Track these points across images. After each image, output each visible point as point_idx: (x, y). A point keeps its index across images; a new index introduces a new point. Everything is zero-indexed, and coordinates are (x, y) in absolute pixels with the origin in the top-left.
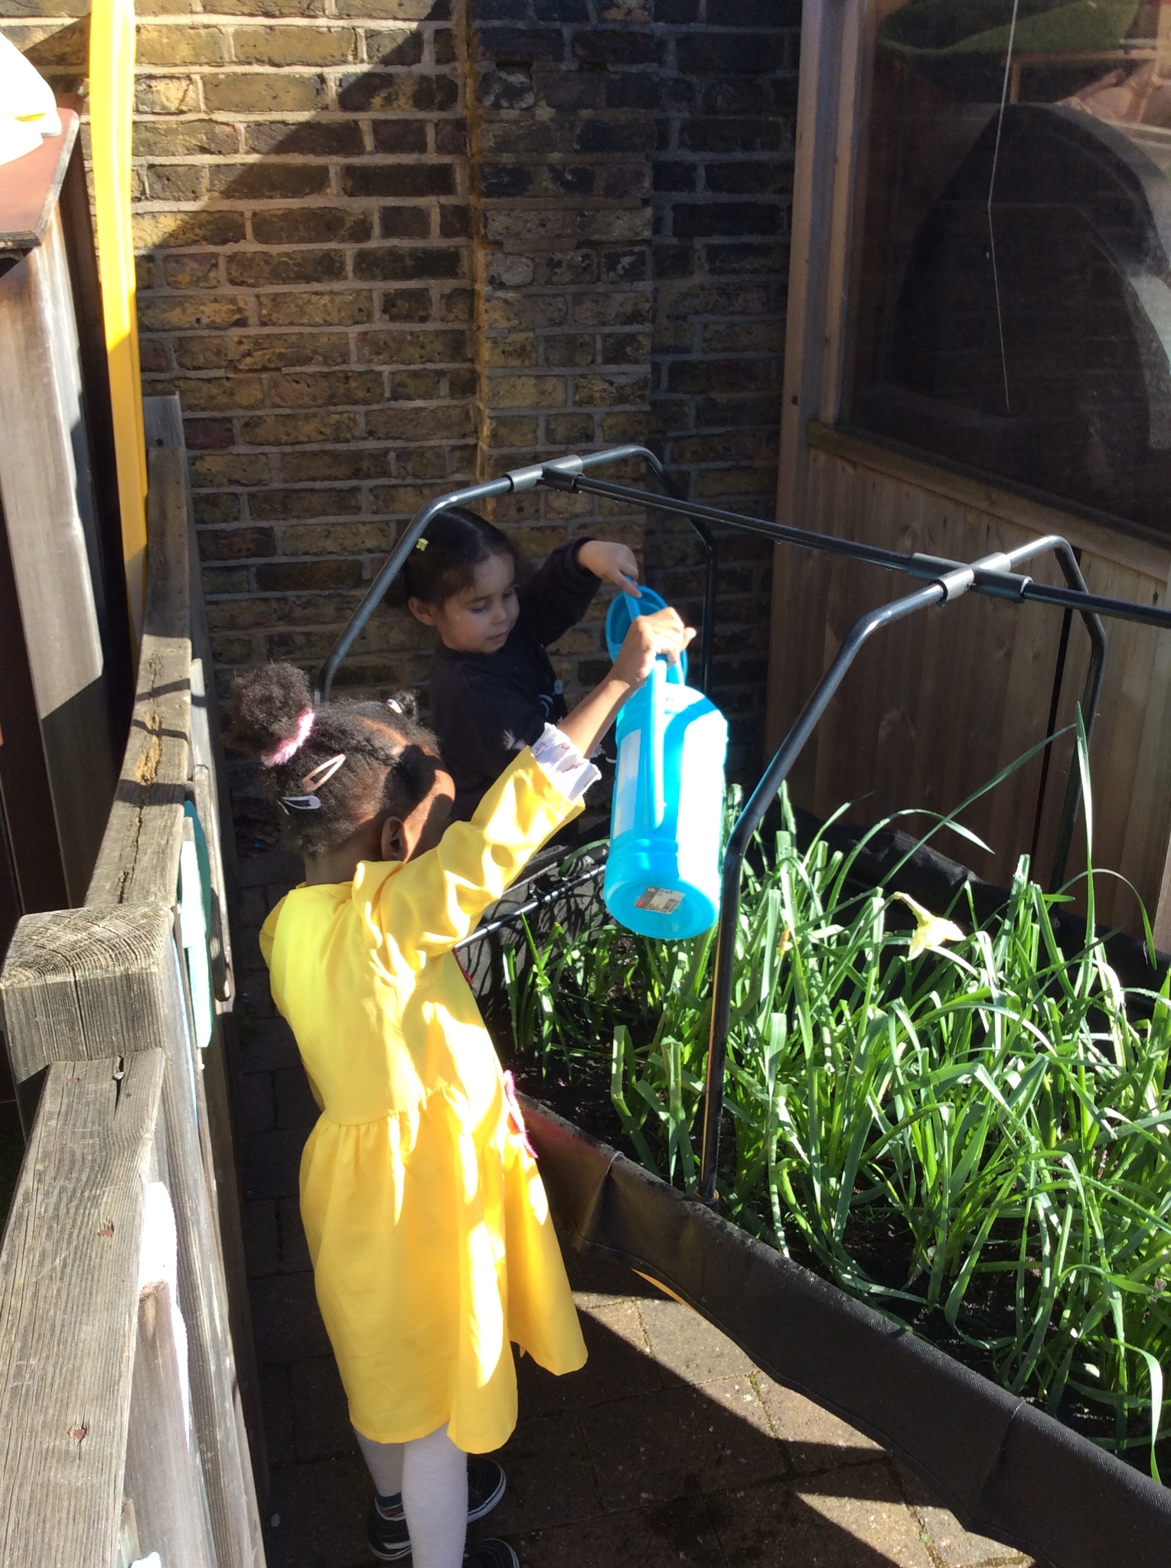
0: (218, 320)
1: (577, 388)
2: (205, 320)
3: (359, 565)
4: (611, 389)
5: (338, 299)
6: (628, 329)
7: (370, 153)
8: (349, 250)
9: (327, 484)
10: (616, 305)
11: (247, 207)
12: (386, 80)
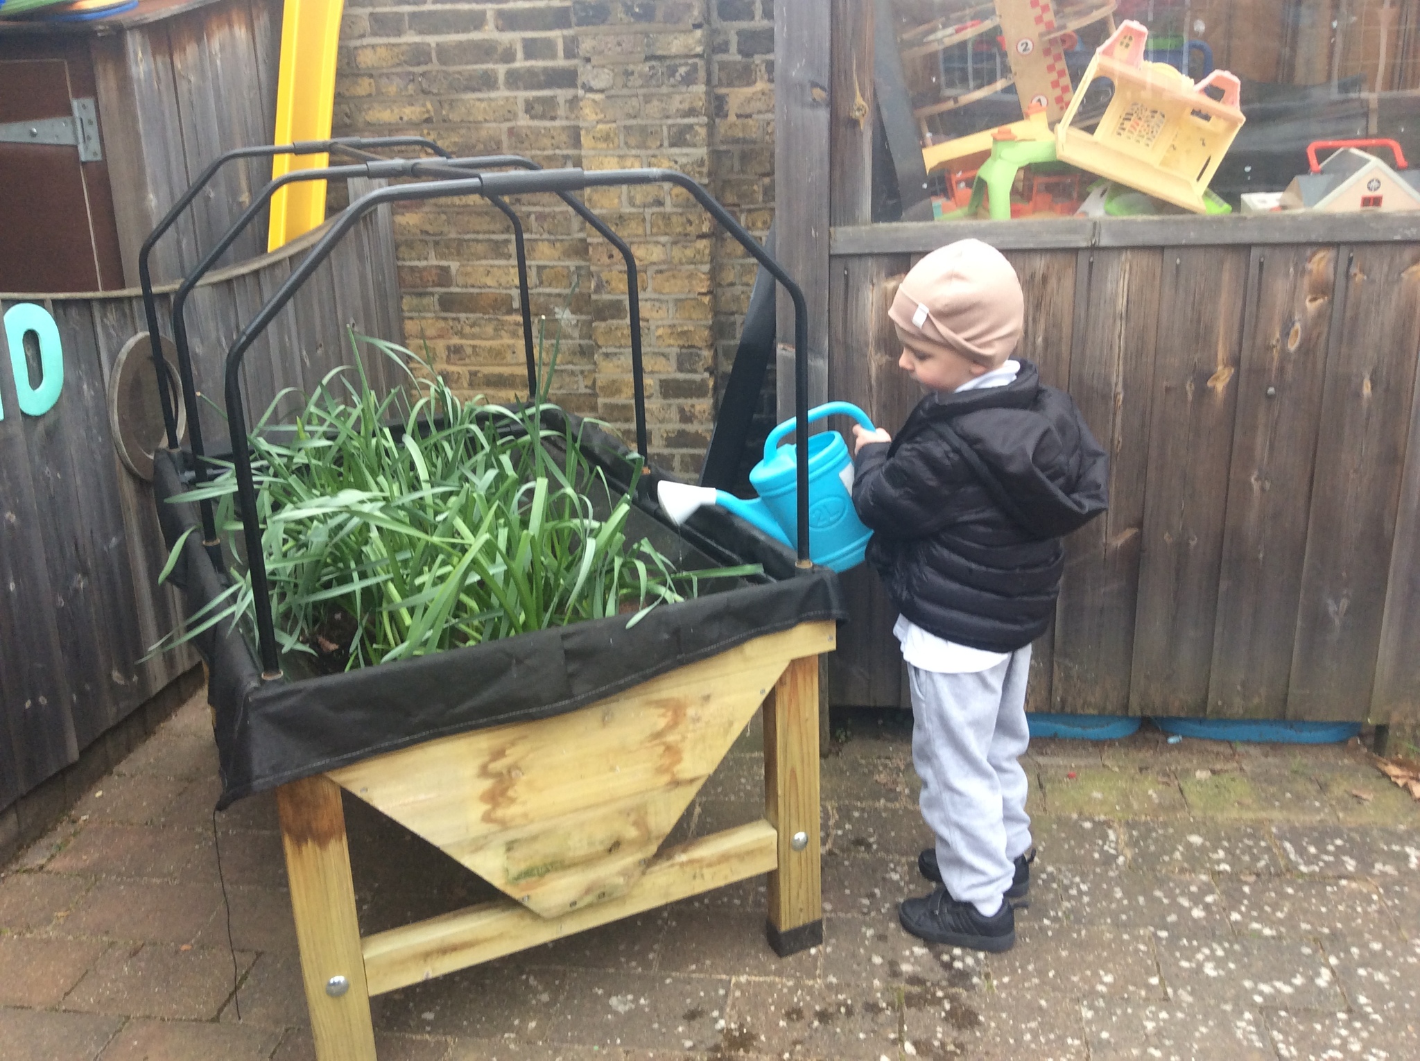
0: (414, 118)
2: (405, 118)
3: (509, 297)
4: (676, 166)
5: (493, 104)
6: (686, 121)
8: (501, 69)
9: (487, 236)
10: (677, 103)
11: (433, 40)
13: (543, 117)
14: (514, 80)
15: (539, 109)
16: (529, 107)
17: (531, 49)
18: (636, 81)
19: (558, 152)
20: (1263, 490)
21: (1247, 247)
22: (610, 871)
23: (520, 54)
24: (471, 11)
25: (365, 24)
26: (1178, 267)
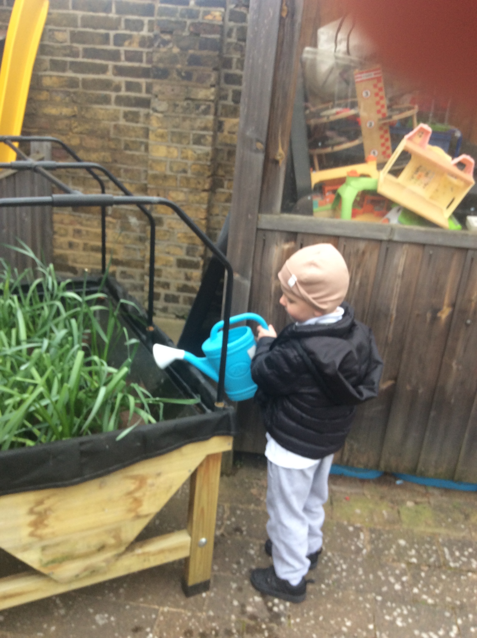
0: (67, 114)
1: (182, 152)
2: (63, 114)
4: (195, 155)
5: (108, 112)
6: (202, 133)
7: (123, 61)
8: (113, 95)
10: (199, 123)
11: (80, 76)
12: (130, 37)
13: (132, 121)
14: (120, 101)
15: (130, 116)
16: (126, 115)
17: (130, 86)
18: (179, 110)
19: (138, 139)
20: (458, 370)
21: (466, 250)
22: (98, 560)
23: (123, 88)
24: (101, 64)
25: (47, 64)
26: (431, 256)
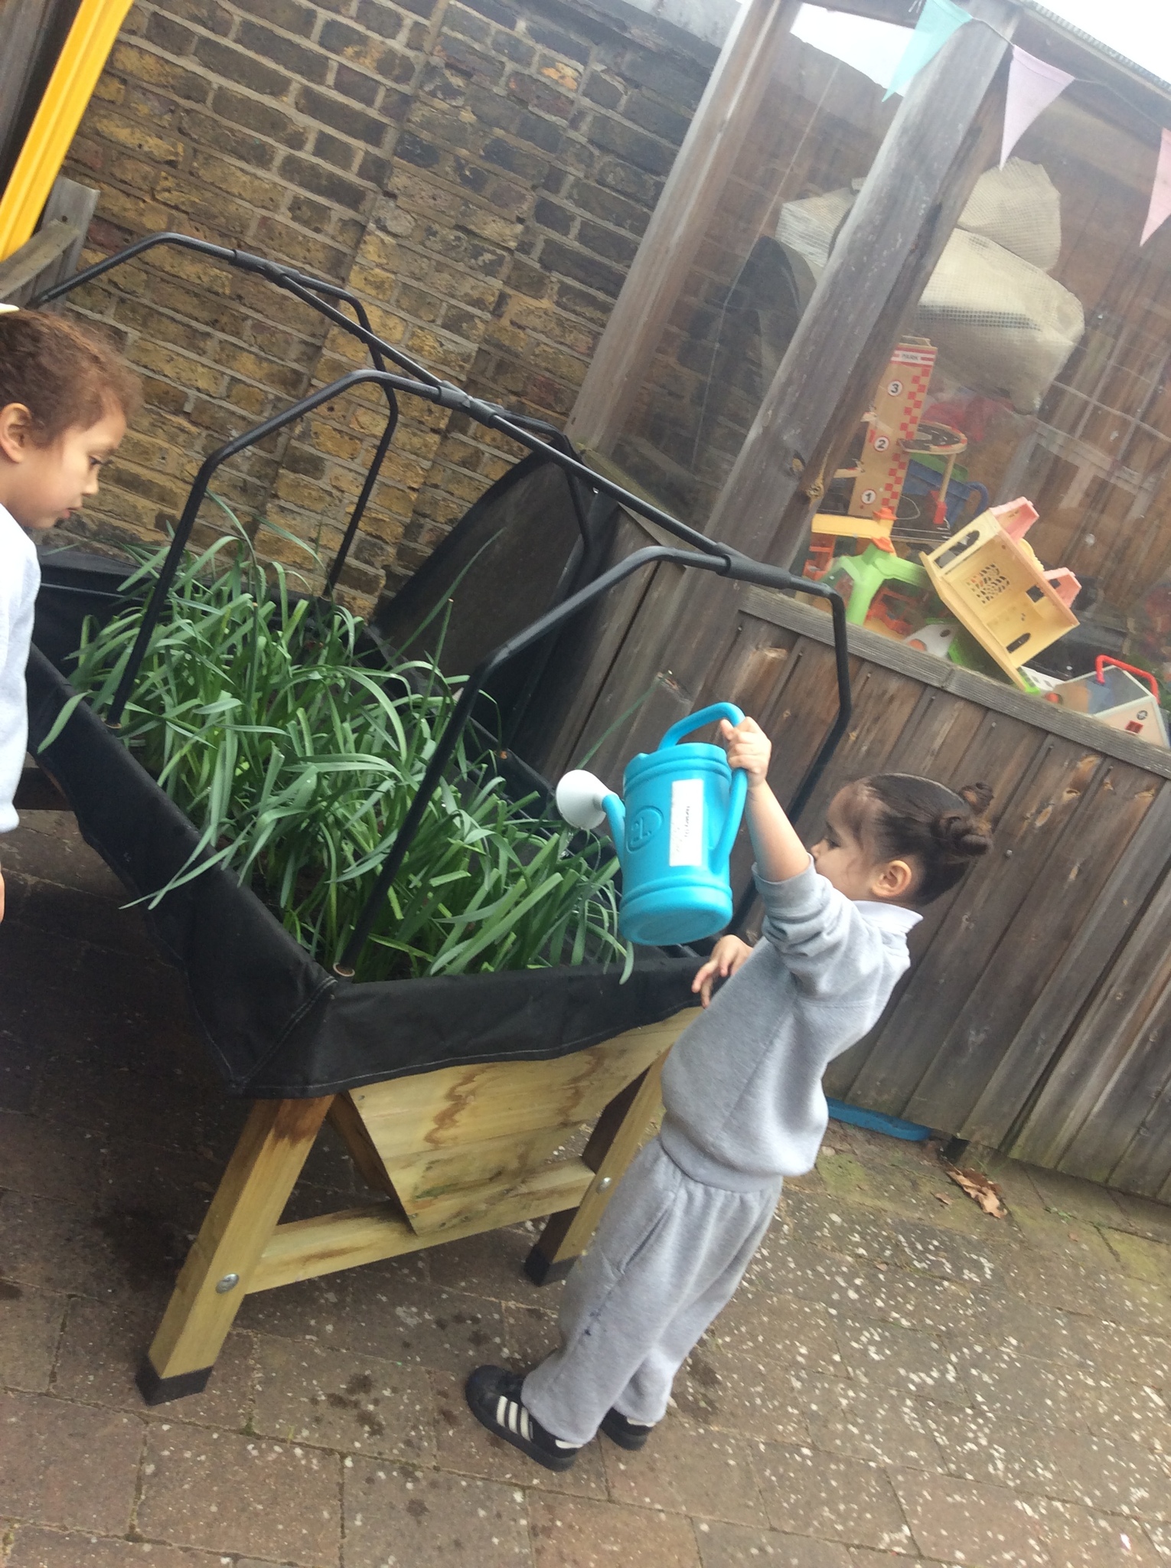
0: (156, 153)
1: (413, 335)
2: (146, 148)
3: (186, 396)
4: (440, 349)
5: (257, 183)
6: (470, 309)
7: (329, 87)
8: (282, 151)
9: (186, 320)
10: (466, 287)
11: (216, 80)
12: (363, 40)
13: (306, 223)
14: (292, 169)
15: (306, 212)
16: (296, 206)
17: (324, 145)
18: (435, 244)
21: (1046, 733)
22: (477, 1199)
23: (310, 146)
24: (275, 72)
25: (144, 22)
